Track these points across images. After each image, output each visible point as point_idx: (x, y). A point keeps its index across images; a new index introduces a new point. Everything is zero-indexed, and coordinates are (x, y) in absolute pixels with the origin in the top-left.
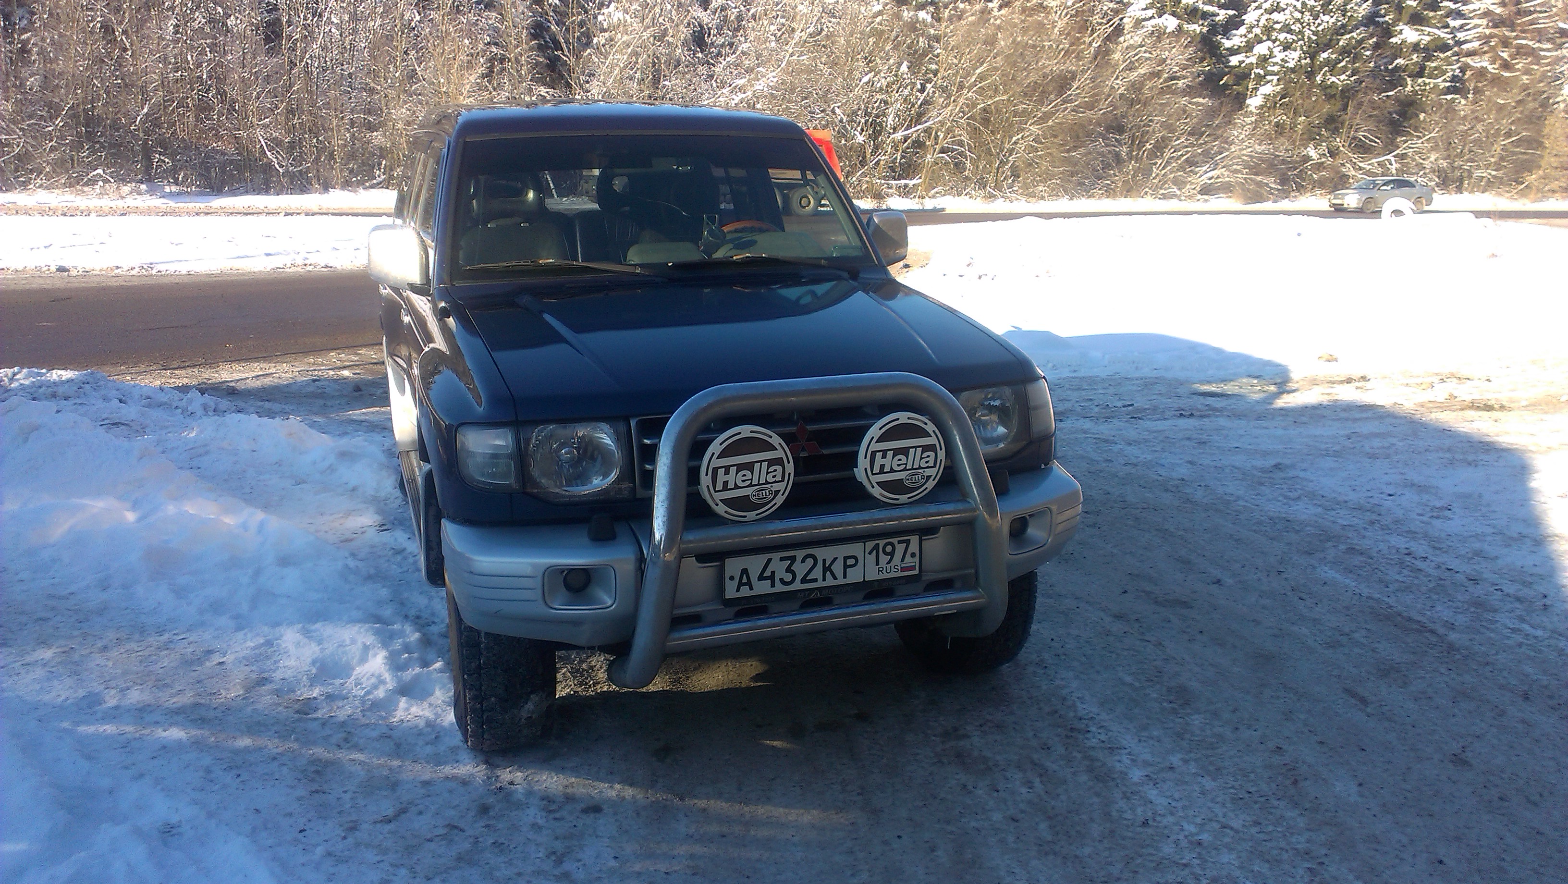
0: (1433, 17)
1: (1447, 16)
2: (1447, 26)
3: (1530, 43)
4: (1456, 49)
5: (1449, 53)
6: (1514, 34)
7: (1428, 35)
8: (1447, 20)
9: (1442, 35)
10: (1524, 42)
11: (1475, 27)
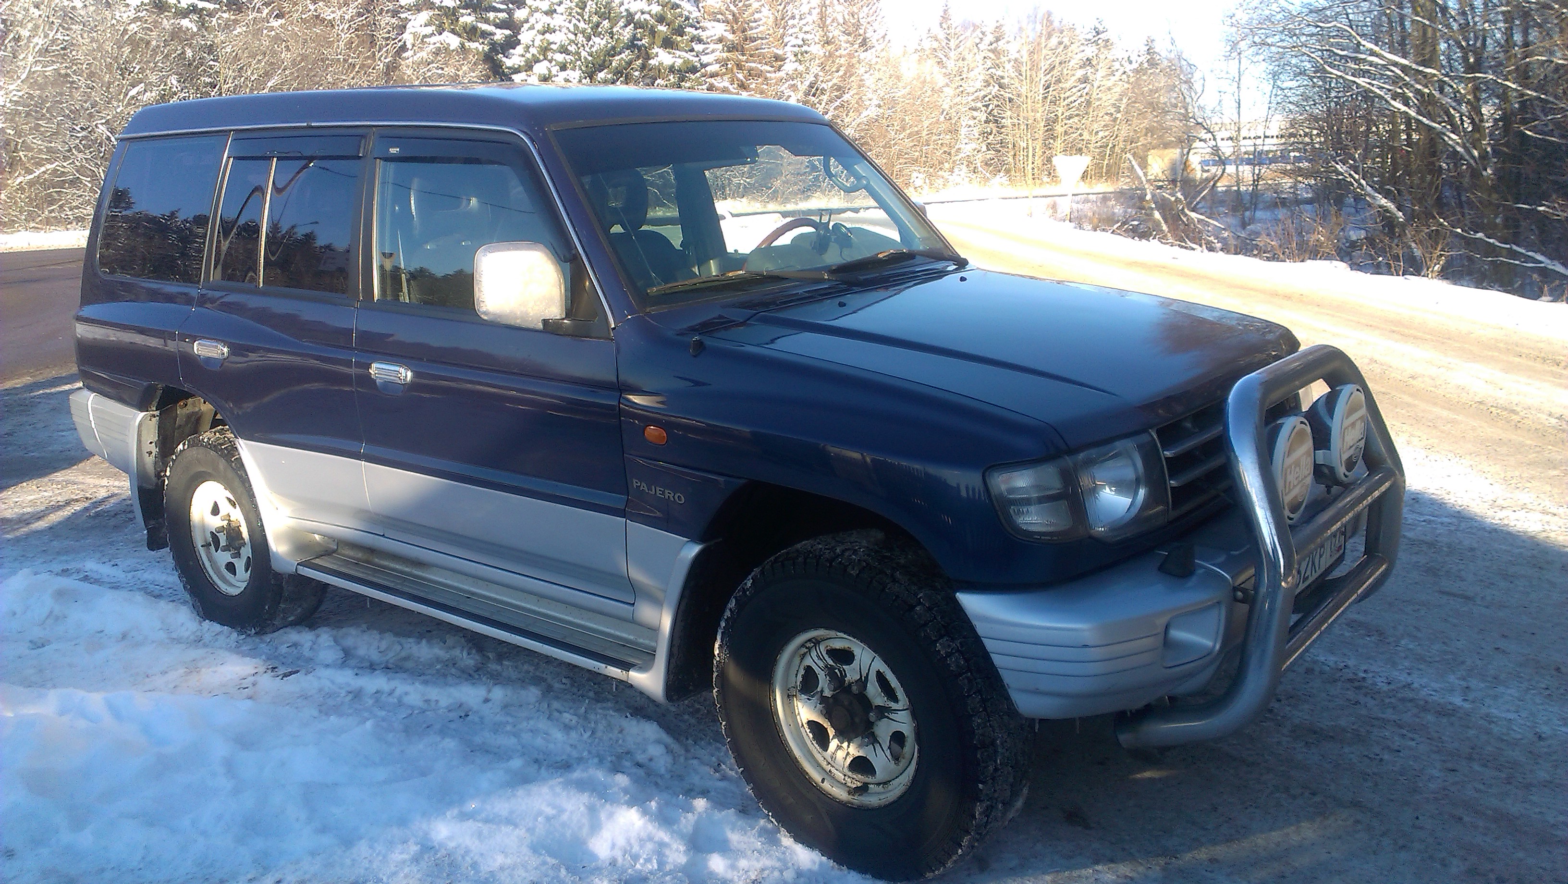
0: (682, 41)
1: (692, 41)
2: (692, 50)
3: (759, 66)
4: (703, 70)
5: (698, 74)
6: (745, 58)
7: (679, 57)
8: (693, 44)
9: (691, 58)
10: (753, 65)
11: (713, 52)
